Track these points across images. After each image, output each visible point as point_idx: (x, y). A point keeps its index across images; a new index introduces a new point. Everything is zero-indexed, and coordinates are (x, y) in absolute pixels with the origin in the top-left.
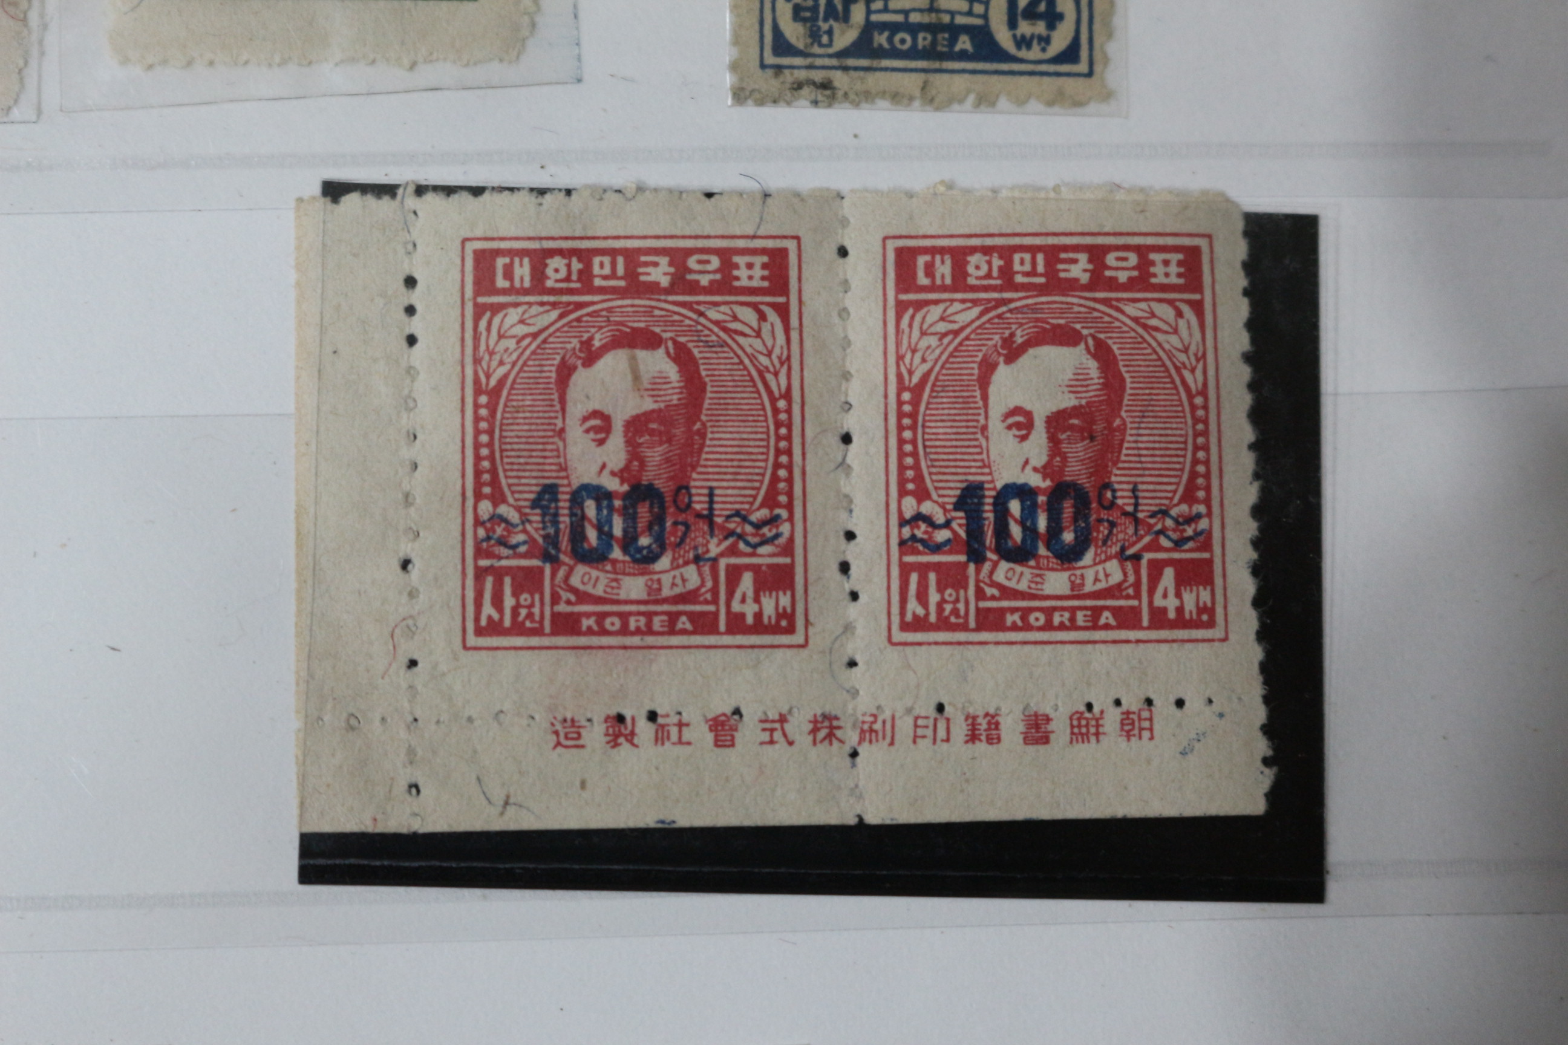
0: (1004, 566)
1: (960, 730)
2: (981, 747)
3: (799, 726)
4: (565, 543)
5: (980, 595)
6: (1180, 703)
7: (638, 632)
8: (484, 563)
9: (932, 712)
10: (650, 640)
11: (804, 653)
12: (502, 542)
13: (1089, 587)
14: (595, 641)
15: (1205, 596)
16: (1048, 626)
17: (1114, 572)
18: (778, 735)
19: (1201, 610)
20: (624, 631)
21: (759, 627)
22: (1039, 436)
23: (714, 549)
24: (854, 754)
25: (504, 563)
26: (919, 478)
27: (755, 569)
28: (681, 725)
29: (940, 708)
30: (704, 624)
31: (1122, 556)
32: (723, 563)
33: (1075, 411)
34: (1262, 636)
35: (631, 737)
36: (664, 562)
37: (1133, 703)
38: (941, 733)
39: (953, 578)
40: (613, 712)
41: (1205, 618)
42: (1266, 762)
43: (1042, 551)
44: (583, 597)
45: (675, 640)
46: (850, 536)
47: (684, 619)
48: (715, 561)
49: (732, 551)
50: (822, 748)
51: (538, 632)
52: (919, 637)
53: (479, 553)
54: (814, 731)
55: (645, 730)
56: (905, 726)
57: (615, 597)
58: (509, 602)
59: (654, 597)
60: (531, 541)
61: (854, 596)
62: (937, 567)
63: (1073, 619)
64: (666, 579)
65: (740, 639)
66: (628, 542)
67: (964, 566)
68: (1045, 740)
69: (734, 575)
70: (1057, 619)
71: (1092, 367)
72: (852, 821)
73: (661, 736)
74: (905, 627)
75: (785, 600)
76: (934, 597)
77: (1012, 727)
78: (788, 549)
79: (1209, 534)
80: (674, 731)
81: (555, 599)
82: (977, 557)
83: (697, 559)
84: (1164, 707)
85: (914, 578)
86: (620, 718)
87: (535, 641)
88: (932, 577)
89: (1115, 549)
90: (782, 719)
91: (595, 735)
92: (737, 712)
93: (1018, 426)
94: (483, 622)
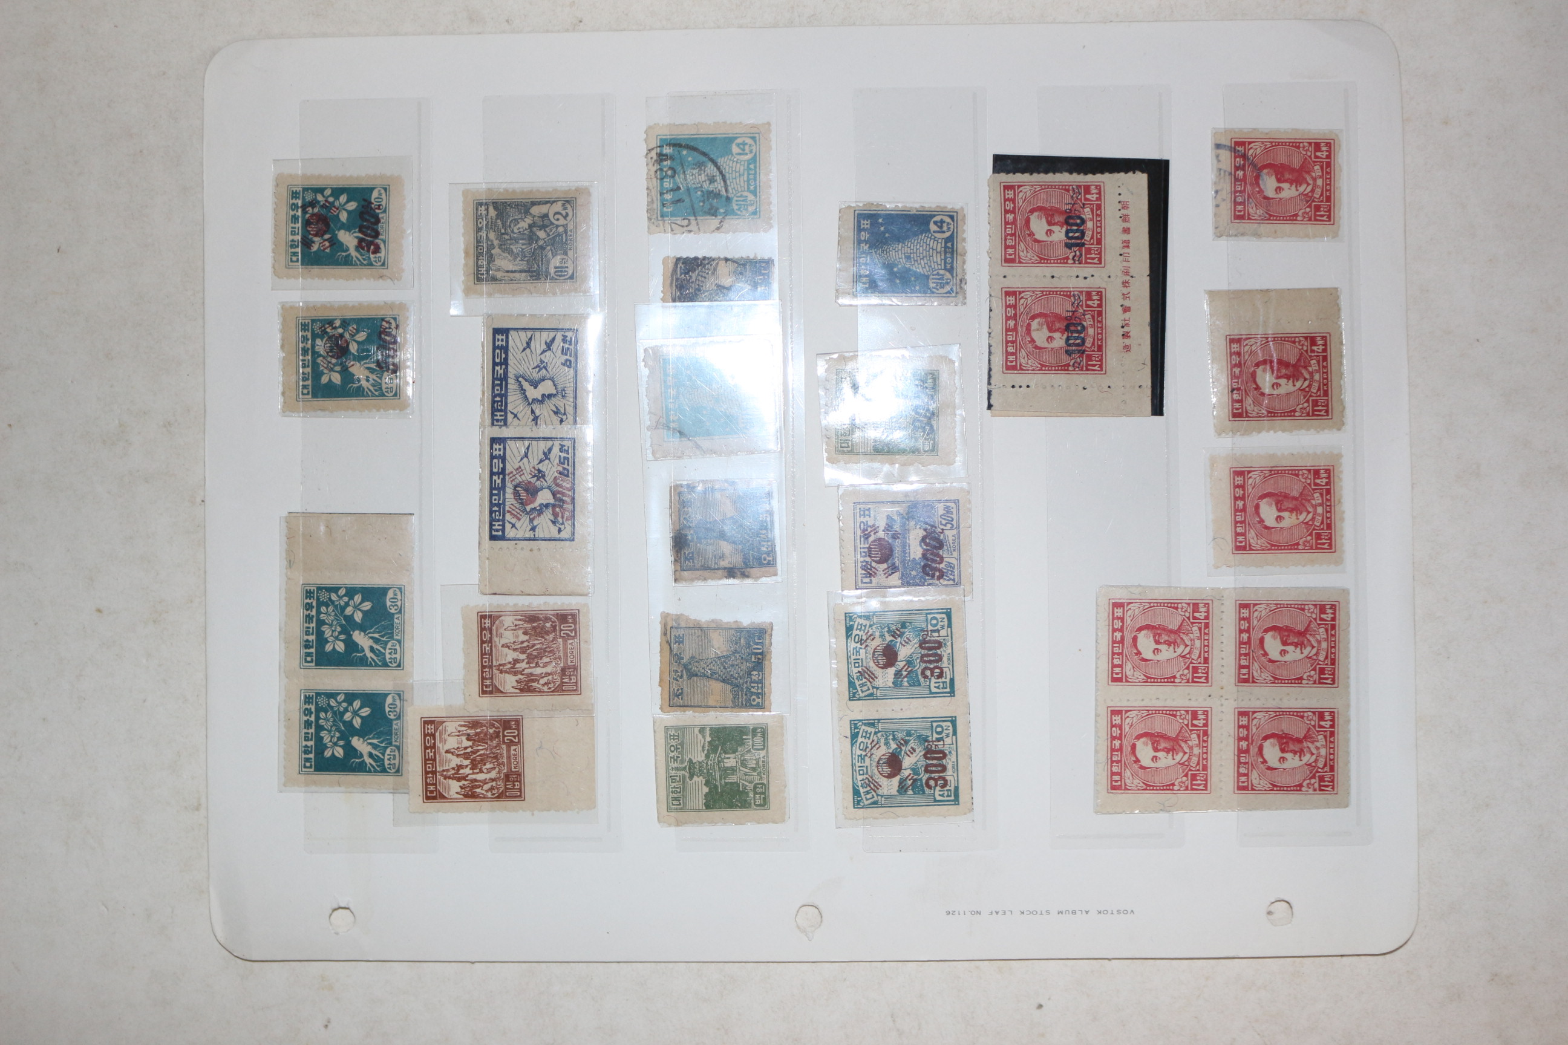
0: (1086, 238)
1: (1126, 250)
2: (1130, 245)
3: (1125, 291)
4: (1080, 348)
5: (1092, 244)
6: (1120, 194)
7: (1102, 330)
8: (1084, 369)
9: (1122, 257)
10: (1104, 327)
11: (1107, 289)
12: (1079, 364)
13: (1091, 216)
14: (1104, 342)
15: (1093, 187)
16: (1101, 227)
17: (1087, 210)
18: (1127, 296)
19: (1096, 188)
20: (1101, 334)
21: (1100, 300)
22: (1053, 228)
23: (1081, 311)
24: (1132, 277)
26: (1064, 259)
27: (1086, 300)
28: (1125, 320)
29: (1121, 255)
30: (1100, 314)
31: (1083, 208)
32: (1085, 309)
33: (1047, 218)
34: (1102, 173)
35: (1128, 333)
36: (1085, 323)
37: (1120, 206)
38: (1127, 255)
39: (1088, 251)
40: (1121, 337)
41: (1098, 187)
42: (1134, 173)
43: (1082, 228)
44: (1093, 344)
45: (1104, 321)
46: (1077, 277)
48: (1084, 311)
49: (1082, 306)
50: (1130, 284)
52: (1103, 260)
53: (1082, 370)
54: (1127, 287)
55: (1126, 329)
56: (1125, 264)
58: (1094, 363)
59: (1093, 326)
60: (1079, 357)
61: (1093, 276)
62: (1086, 254)
63: (1099, 221)
64: (1089, 323)
66: (1079, 332)
67: (1086, 248)
68: (1129, 229)
69: (1088, 306)
70: (1099, 225)
71: (1036, 214)
72: (1148, 278)
73: (1127, 325)
74: (1101, 263)
75: (1094, 293)
76: (1093, 256)
77: (1126, 237)
78: (1081, 292)
79: (1077, 186)
80: (1127, 322)
81: (1093, 351)
82: (1084, 244)
83: (1084, 315)
84: (1121, 198)
85: (1088, 261)
86: (1123, 335)
87: (1104, 355)
88: (1088, 256)
89: (1081, 210)
90: (1124, 294)
91: (1127, 341)
92: (1122, 306)
93: (1050, 233)
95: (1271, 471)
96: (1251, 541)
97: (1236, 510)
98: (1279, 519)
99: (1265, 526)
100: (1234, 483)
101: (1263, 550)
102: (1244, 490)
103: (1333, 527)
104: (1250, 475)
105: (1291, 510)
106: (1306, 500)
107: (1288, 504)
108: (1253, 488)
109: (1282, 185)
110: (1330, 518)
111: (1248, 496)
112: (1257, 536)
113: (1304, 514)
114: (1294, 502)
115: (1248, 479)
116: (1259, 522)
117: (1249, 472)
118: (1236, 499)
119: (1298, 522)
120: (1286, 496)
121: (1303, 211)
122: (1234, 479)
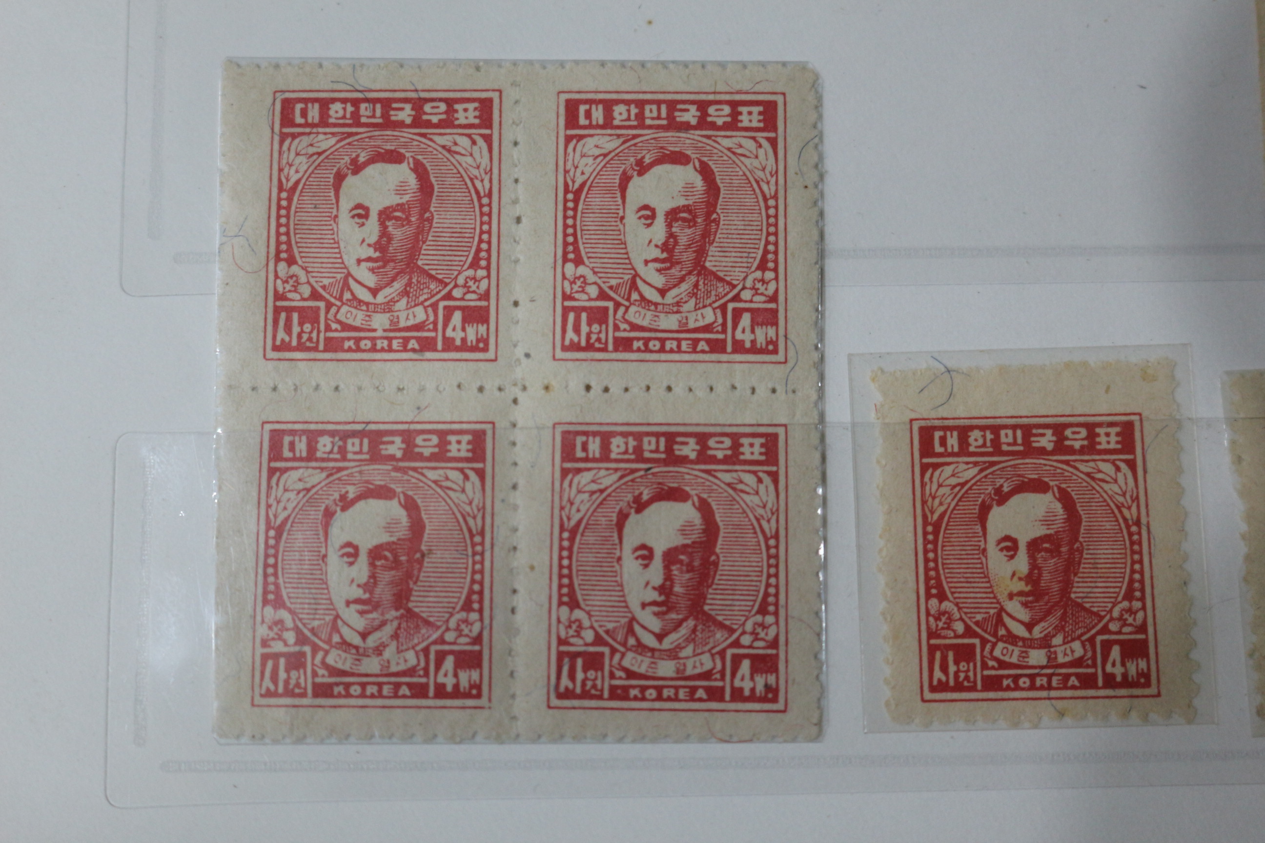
95: (1138, 523)
96: (948, 470)
97: (1028, 430)
98: (1009, 545)
99: (990, 508)
100: (1100, 425)
101: (924, 502)
102: (1082, 451)
103: (991, 695)
104: (1123, 465)
105: (1033, 577)
106: (1063, 618)
107: (1050, 565)
108: (1088, 475)
110: (1019, 688)
111: (1067, 463)
112: (963, 485)
113: (1024, 615)
114: (1056, 587)
115: (1113, 463)
116: (998, 490)
117: (1132, 465)
118: (1059, 429)
119: (1002, 597)
120: (1070, 567)
122: (1111, 424)
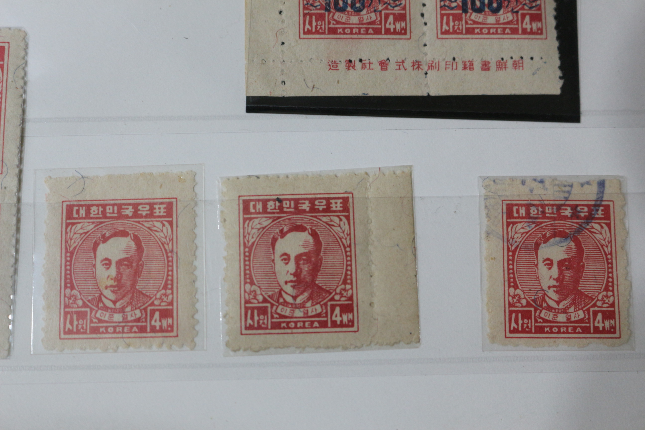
0: (474, 14)
1: (461, 66)
2: (468, 71)
3: (408, 64)
4: (332, 5)
5: (466, 23)
6: (532, 58)
7: (356, 33)
8: (306, 12)
9: (451, 60)
10: (360, 36)
11: (410, 41)
12: (312, 5)
13: (502, 21)
14: (342, 36)
15: (539, 25)
16: (489, 33)
17: (510, 17)
18: (401, 67)
19: (538, 29)
20: (351, 33)
21: (395, 32)
23: (380, 8)
24: (426, 74)
25: (312, 12)
27: (394, 14)
28: (370, 63)
29: (454, 59)
30: (377, 32)
31: (512, 12)
32: (383, 12)
34: (558, 38)
35: (354, 67)
36: (364, 12)
37: (516, 58)
38: (454, 67)
39: (457, 18)
40: (348, 59)
41: (540, 32)
42: (561, 78)
43: (486, 9)
44: (338, 22)
45: (368, 36)
46: (424, 5)
47: (371, 30)
48: (381, 12)
49: (386, 8)
50: (416, 71)
51: (324, 33)
52: (447, 36)
53: (304, 8)
54: (413, 66)
55: (358, 65)
56: (443, 64)
57: (348, 23)
58: (314, 24)
59: (361, 22)
60: (321, 5)
61: (426, 24)
62: (453, 15)
63: (497, 31)
64: (365, 17)
65: (389, 36)
66: (353, 5)
67: (461, 14)
68: (488, 69)
69: (387, 16)
70: (491, 31)
72: (426, 95)
73: (364, 67)
74: (442, 33)
75: (403, 24)
76: (451, 24)
77: (477, 65)
78: (404, 8)
79: (540, 6)
80: (368, 65)
81: (329, 23)
82: (465, 11)
83: (375, 11)
84: (527, 59)
85: (445, 18)
86: (350, 61)
87: (322, 36)
88: (451, 18)
89: (510, 9)
90: (403, 62)
91: (342, 66)
92: (388, 59)
94: (306, 30)
95: (172, 251)
96: (79, 226)
97: (120, 206)
98: (107, 263)
99: (98, 244)
100: (156, 204)
101: (66, 242)
102: (146, 216)
103: (94, 336)
104: (166, 224)
105: (118, 279)
106: (132, 298)
107: (127, 272)
108: (149, 228)
109: (555, 268)
110: (107, 332)
111: (138, 222)
112: (86, 233)
113: (112, 297)
114: (129, 283)
115: (162, 222)
116: (103, 236)
117: (171, 223)
118: (136, 206)
119: (102, 288)
120: (137, 273)
121: (522, 296)
122: (162, 203)
